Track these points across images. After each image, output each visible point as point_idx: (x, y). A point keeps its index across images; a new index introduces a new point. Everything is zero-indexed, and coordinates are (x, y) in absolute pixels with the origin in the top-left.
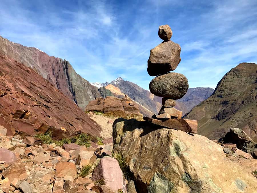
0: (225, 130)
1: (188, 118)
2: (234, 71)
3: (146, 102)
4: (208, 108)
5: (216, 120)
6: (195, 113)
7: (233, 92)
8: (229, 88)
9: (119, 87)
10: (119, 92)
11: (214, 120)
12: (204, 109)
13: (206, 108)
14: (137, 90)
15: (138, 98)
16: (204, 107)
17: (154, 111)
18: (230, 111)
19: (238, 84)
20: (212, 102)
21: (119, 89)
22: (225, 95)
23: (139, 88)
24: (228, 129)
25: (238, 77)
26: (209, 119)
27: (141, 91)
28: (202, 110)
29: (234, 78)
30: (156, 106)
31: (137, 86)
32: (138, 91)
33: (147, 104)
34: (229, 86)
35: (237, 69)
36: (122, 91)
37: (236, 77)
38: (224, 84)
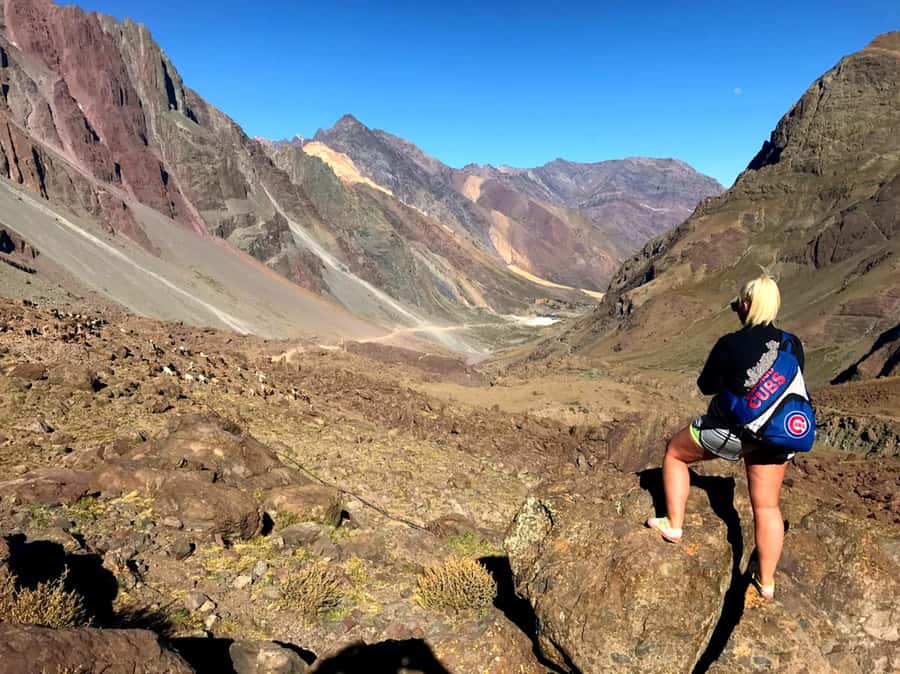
0: (880, 306)
1: (679, 260)
2: (858, 64)
3: (455, 210)
4: (759, 218)
5: (803, 266)
6: (707, 240)
7: (868, 151)
8: (849, 135)
9: (347, 154)
10: (352, 172)
11: (794, 266)
12: (739, 222)
13: (749, 218)
14: (417, 167)
15: (426, 195)
16: (742, 215)
17: (484, 243)
18: (870, 229)
19: (885, 117)
20: (771, 196)
21: (350, 161)
22: (831, 161)
23: (426, 161)
24: (893, 301)
25: (877, 89)
26: (771, 261)
27: (432, 170)
28: (732, 226)
29: (860, 91)
30: (489, 225)
31: (416, 152)
32: (421, 169)
33: (461, 219)
34: (844, 125)
35: (870, 55)
36: (363, 168)
37: (872, 89)
38: (822, 119)
